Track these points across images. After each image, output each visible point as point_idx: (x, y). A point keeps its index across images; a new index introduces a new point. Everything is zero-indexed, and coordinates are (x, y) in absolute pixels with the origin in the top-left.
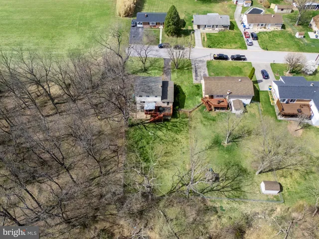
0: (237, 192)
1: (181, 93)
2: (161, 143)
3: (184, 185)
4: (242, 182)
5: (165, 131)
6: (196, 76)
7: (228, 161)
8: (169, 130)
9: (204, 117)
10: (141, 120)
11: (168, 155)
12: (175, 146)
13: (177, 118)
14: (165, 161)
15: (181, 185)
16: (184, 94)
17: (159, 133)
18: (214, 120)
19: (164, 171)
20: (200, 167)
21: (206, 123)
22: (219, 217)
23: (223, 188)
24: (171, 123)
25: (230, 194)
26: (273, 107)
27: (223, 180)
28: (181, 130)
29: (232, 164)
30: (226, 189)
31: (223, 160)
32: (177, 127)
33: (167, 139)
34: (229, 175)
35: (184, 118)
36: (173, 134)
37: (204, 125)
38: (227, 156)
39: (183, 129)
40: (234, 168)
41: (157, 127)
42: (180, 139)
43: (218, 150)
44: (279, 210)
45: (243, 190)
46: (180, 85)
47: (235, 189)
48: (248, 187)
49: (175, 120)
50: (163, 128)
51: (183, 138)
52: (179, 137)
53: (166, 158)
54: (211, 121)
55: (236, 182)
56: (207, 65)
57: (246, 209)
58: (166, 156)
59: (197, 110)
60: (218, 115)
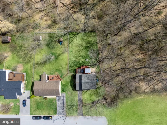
0: (51, 36)
1: (72, 86)
2: (82, 55)
3: (72, 37)
4: (49, 40)
5: (81, 61)
6: (63, 100)
7: (53, 49)
8: (79, 62)
9: (61, 71)
10: (92, 67)
11: (78, 50)
12: (76, 55)
13: (75, 69)
14: (80, 47)
15: (74, 37)
16: (71, 85)
17: (83, 60)
18: (57, 70)
19: (80, 43)
20: (65, 46)
21: (61, 68)
22: (59, 27)
23: (57, 37)
24: (78, 66)
25: (54, 35)
26: (26, 80)
27: (56, 41)
28: (73, 63)
29: (52, 48)
30: (55, 37)
31: (55, 49)
32: (75, 64)
33: (79, 57)
34: (53, 43)
35: (71, 70)
36: (77, 60)
37: (62, 67)
38: (53, 51)
39: (72, 63)
40: (51, 46)
41: (84, 63)
42: (73, 58)
43: (57, 54)
44: (37, 31)
45: (49, 37)
46: (73, 91)
47: (52, 37)
48: (46, 38)
49: (75, 68)
50: (81, 63)
51: (72, 58)
52: (74, 59)
53: (80, 49)
54: (58, 69)
55: (51, 40)
56: (56, 110)
57: (49, 30)
58: (80, 50)
59: (64, 75)
60: (54, 73)
